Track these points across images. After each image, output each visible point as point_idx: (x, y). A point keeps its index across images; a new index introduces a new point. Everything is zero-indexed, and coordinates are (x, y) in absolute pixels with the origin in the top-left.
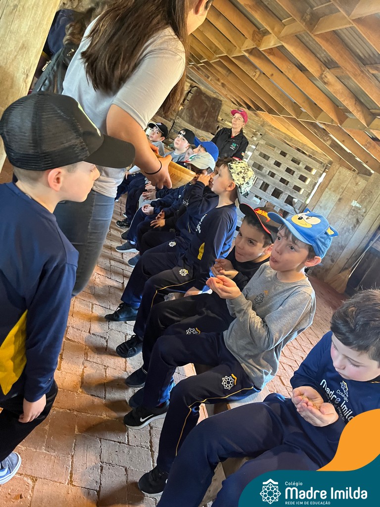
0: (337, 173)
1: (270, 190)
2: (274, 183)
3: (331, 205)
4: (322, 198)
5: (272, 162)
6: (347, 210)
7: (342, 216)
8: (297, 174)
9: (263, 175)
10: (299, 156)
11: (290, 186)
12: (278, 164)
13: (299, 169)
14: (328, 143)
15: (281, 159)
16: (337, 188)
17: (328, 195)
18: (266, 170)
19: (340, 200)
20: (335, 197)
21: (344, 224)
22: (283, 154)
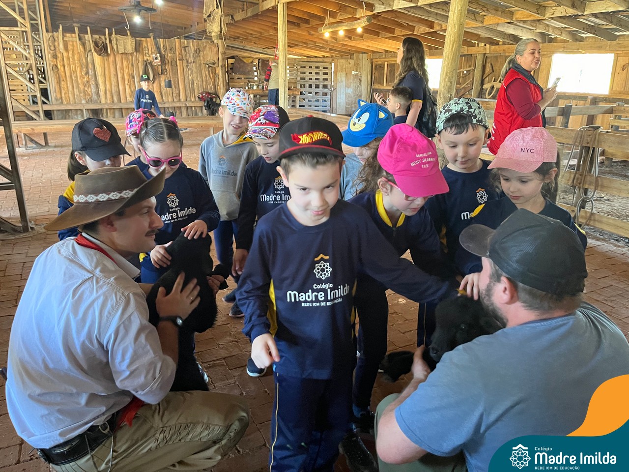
0: (338, 63)
1: (314, 86)
2: (314, 82)
3: (344, 79)
4: (338, 78)
5: (307, 73)
6: (352, 77)
7: (352, 81)
8: (321, 73)
9: (307, 81)
10: (317, 64)
11: (321, 79)
12: (310, 73)
13: (321, 70)
14: (328, 50)
15: (310, 70)
16: (342, 70)
17: (340, 75)
18: (307, 78)
19: (346, 74)
20: (344, 75)
21: (355, 84)
22: (311, 67)
